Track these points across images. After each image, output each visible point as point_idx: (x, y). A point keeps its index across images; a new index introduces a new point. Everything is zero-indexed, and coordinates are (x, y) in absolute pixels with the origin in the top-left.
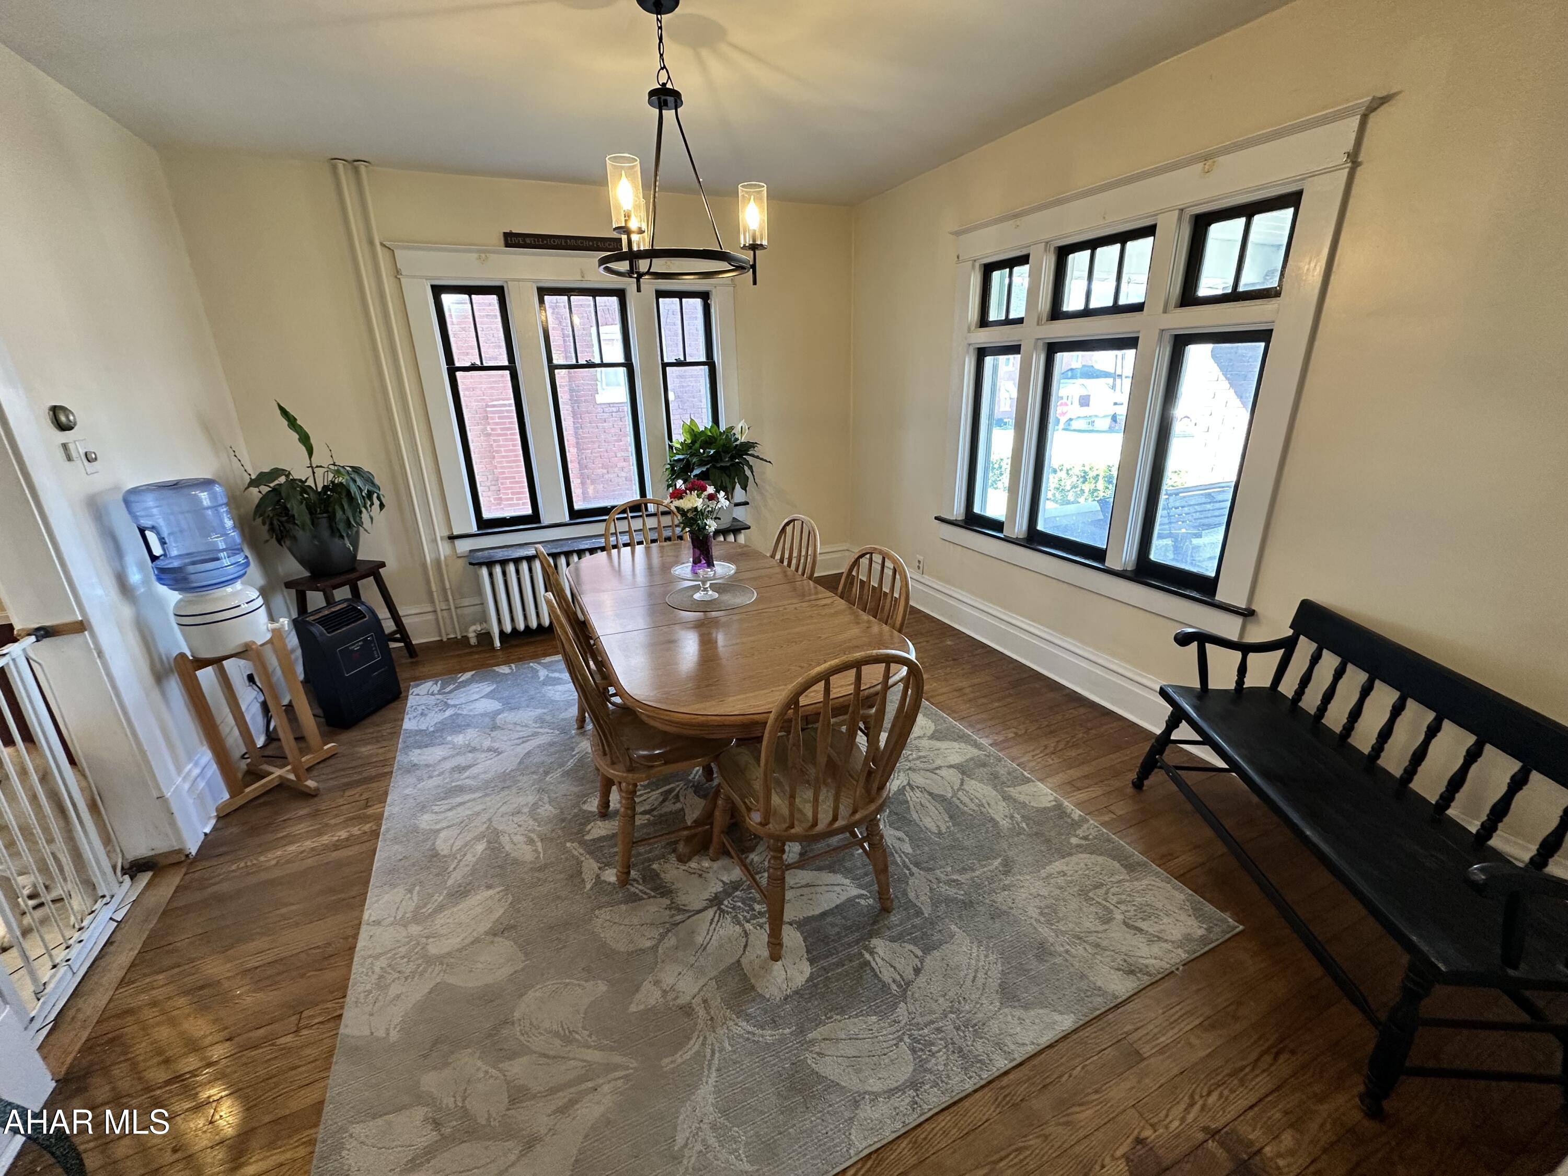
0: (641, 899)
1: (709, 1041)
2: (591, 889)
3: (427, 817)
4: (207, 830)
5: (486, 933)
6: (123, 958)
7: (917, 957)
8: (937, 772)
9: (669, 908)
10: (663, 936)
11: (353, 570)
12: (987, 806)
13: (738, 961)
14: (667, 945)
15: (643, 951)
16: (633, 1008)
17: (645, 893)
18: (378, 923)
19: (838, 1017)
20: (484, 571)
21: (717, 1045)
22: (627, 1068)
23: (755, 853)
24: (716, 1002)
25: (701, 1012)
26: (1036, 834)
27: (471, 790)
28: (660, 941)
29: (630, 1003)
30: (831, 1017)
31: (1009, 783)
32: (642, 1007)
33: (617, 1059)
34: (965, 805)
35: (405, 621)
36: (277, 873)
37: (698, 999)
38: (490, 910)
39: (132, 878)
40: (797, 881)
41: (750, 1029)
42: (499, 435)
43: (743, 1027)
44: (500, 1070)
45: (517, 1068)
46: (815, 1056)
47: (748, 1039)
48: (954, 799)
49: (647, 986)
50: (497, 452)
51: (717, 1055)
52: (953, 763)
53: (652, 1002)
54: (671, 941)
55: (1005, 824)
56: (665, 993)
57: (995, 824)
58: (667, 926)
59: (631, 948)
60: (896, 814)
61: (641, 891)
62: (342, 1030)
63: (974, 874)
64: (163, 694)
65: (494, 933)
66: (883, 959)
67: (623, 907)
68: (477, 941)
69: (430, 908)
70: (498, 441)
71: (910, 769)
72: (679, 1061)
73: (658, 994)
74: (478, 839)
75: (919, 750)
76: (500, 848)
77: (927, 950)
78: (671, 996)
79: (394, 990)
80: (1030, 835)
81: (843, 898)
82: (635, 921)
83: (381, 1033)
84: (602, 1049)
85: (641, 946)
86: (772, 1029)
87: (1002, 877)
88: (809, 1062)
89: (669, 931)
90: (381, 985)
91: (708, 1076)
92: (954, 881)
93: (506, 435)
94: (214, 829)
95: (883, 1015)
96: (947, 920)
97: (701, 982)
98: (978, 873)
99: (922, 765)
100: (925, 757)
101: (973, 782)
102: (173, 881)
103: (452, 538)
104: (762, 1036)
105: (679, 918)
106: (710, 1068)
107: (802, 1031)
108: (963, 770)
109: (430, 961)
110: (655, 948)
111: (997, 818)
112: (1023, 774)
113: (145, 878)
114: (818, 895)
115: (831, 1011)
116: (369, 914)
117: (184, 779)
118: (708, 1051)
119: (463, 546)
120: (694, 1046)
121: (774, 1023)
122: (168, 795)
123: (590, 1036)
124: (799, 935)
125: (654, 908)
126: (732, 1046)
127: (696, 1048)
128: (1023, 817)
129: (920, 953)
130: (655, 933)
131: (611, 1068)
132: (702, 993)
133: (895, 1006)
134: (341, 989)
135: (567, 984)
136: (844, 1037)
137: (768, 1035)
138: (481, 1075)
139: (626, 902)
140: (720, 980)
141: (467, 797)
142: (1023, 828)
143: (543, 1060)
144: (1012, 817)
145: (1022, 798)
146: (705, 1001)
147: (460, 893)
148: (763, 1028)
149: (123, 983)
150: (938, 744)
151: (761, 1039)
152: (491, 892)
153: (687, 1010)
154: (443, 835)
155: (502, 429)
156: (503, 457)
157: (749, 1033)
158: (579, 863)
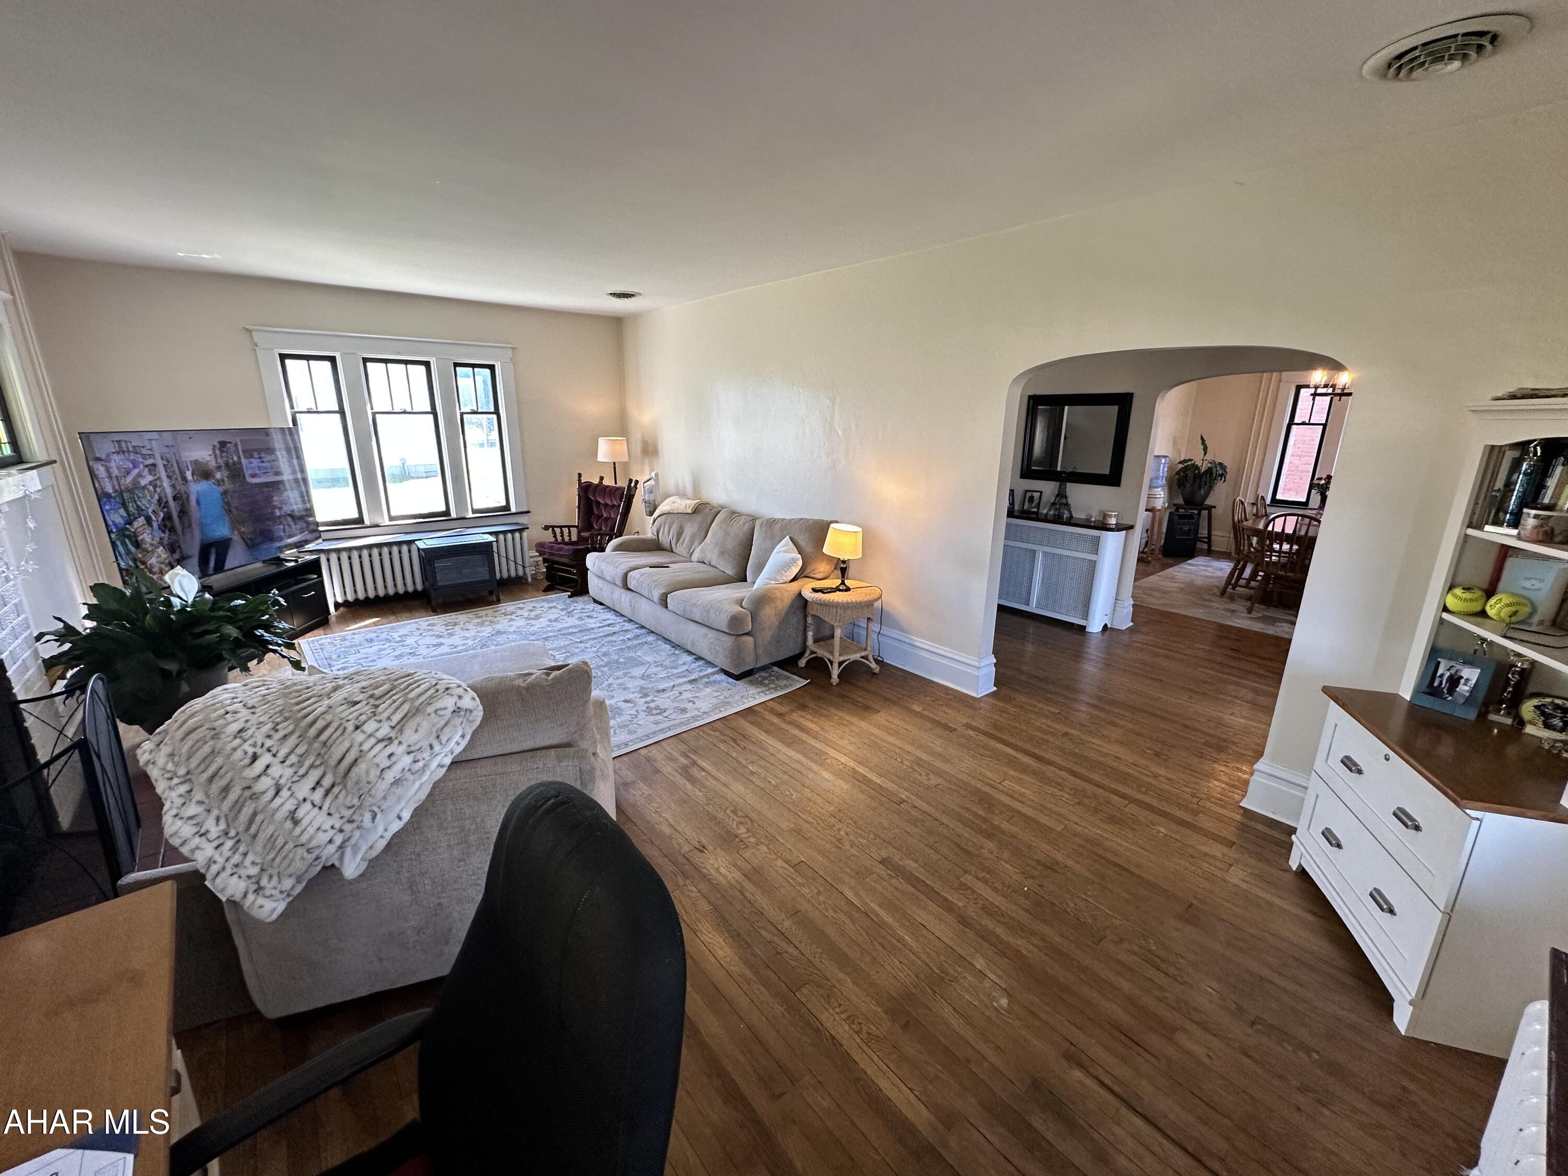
11: (1202, 506)
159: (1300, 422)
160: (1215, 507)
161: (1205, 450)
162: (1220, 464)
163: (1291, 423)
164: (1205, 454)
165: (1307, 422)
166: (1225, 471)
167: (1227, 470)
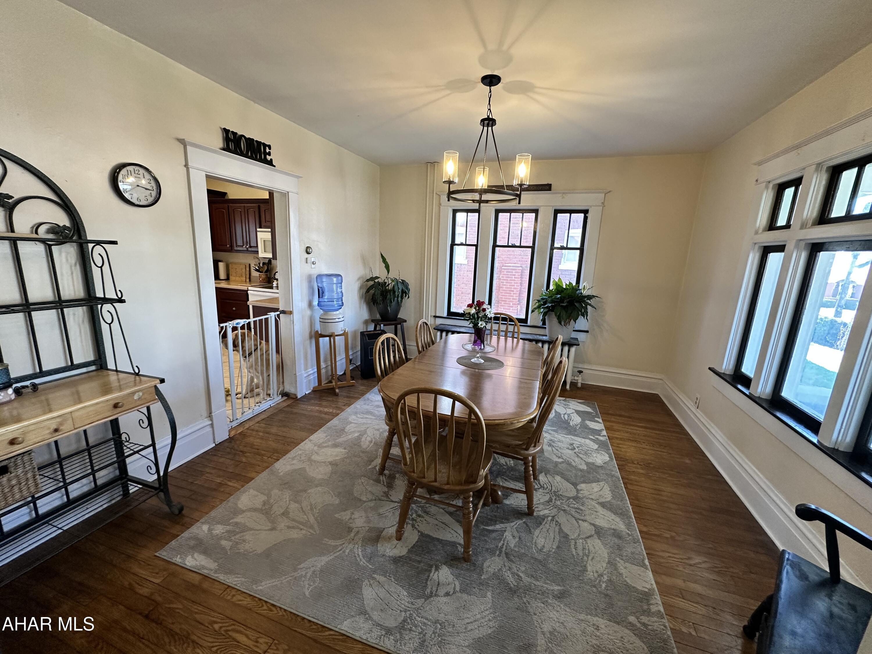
0: (380, 483)
1: (344, 546)
2: (370, 469)
3: (354, 417)
4: (307, 393)
5: (328, 462)
6: (263, 416)
7: (454, 588)
8: (580, 522)
9: (385, 493)
10: (371, 500)
11: (395, 320)
12: (590, 558)
13: (384, 529)
14: (369, 504)
15: (360, 500)
16: (336, 515)
17: (383, 482)
18: (311, 441)
19: (393, 580)
20: (439, 333)
21: (345, 549)
22: (315, 531)
23: (439, 496)
24: (360, 536)
25: (352, 535)
26: (607, 595)
27: (374, 416)
28: (369, 501)
29: (338, 513)
30: (390, 577)
31: (624, 558)
32: (340, 517)
33: (316, 526)
34: (576, 549)
35: (407, 347)
36: (306, 413)
37: (357, 529)
38: (337, 456)
39: (282, 397)
40: (442, 518)
41: (360, 553)
42: (504, 280)
43: (359, 552)
44: (289, 503)
45: (293, 506)
46: (368, 583)
47: (355, 556)
48: (573, 542)
49: (348, 512)
50: (502, 287)
51: (341, 552)
52: (597, 523)
53: (344, 518)
54: (372, 504)
55: (590, 574)
56: (351, 518)
57: (585, 570)
58: (377, 498)
59: (359, 496)
60: (527, 524)
61: (383, 480)
62: (275, 464)
63: (534, 582)
64: (311, 343)
65: (331, 463)
66: (438, 576)
67: (372, 481)
68: (324, 462)
69: (326, 445)
70: (503, 282)
71: (564, 510)
72: (329, 543)
73: (348, 517)
74: (359, 432)
75: (583, 505)
76: (360, 439)
77: (462, 591)
78: (351, 521)
79: (294, 462)
80: (600, 593)
81: (453, 540)
82: (369, 489)
83: (280, 471)
84: (316, 519)
85: (361, 498)
86: (366, 561)
87: (551, 597)
88: (364, 583)
89: (375, 500)
90: (293, 459)
91: (331, 556)
92: (518, 576)
93: (508, 280)
94: (309, 394)
95: (410, 595)
96: (490, 588)
97: (365, 525)
98: (538, 583)
99: (573, 513)
100: (581, 510)
101: (599, 541)
102: (289, 402)
103: (435, 317)
104: (361, 560)
105: (385, 499)
106: (334, 554)
107: (374, 572)
108: (599, 532)
109: (310, 460)
110: (365, 502)
111: (589, 568)
112: (643, 560)
113: (285, 398)
114: (444, 531)
115: (393, 575)
116: (312, 437)
117: (306, 373)
118: (340, 549)
119: (439, 321)
120: (339, 542)
121: (370, 559)
122: (297, 375)
123: (318, 513)
124: (417, 538)
125: (379, 489)
126: (348, 554)
127: (337, 544)
128: (610, 580)
129: (458, 589)
130: (370, 497)
131: (311, 527)
132: (360, 529)
133: (419, 597)
134: (286, 452)
135: (330, 493)
136: (386, 588)
137: (363, 562)
138: (285, 500)
139: (373, 480)
140: (370, 530)
141: (370, 417)
142: (601, 586)
143: (300, 509)
144: (601, 575)
145: (623, 571)
146: (358, 532)
147: (336, 446)
148: (364, 557)
149: (258, 422)
150: (599, 508)
151: (359, 560)
152: (344, 450)
153: (350, 530)
154: (352, 425)
155: (506, 277)
156: (504, 290)
157: (358, 555)
158: (376, 457)
159: (460, 243)
160: (405, 321)
161: (387, 267)
162: (403, 282)
163: (453, 244)
164: (388, 273)
165: (464, 243)
166: (407, 288)
167: (410, 287)
